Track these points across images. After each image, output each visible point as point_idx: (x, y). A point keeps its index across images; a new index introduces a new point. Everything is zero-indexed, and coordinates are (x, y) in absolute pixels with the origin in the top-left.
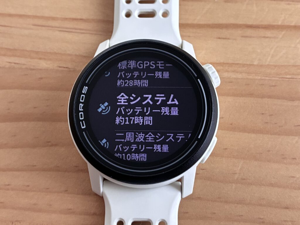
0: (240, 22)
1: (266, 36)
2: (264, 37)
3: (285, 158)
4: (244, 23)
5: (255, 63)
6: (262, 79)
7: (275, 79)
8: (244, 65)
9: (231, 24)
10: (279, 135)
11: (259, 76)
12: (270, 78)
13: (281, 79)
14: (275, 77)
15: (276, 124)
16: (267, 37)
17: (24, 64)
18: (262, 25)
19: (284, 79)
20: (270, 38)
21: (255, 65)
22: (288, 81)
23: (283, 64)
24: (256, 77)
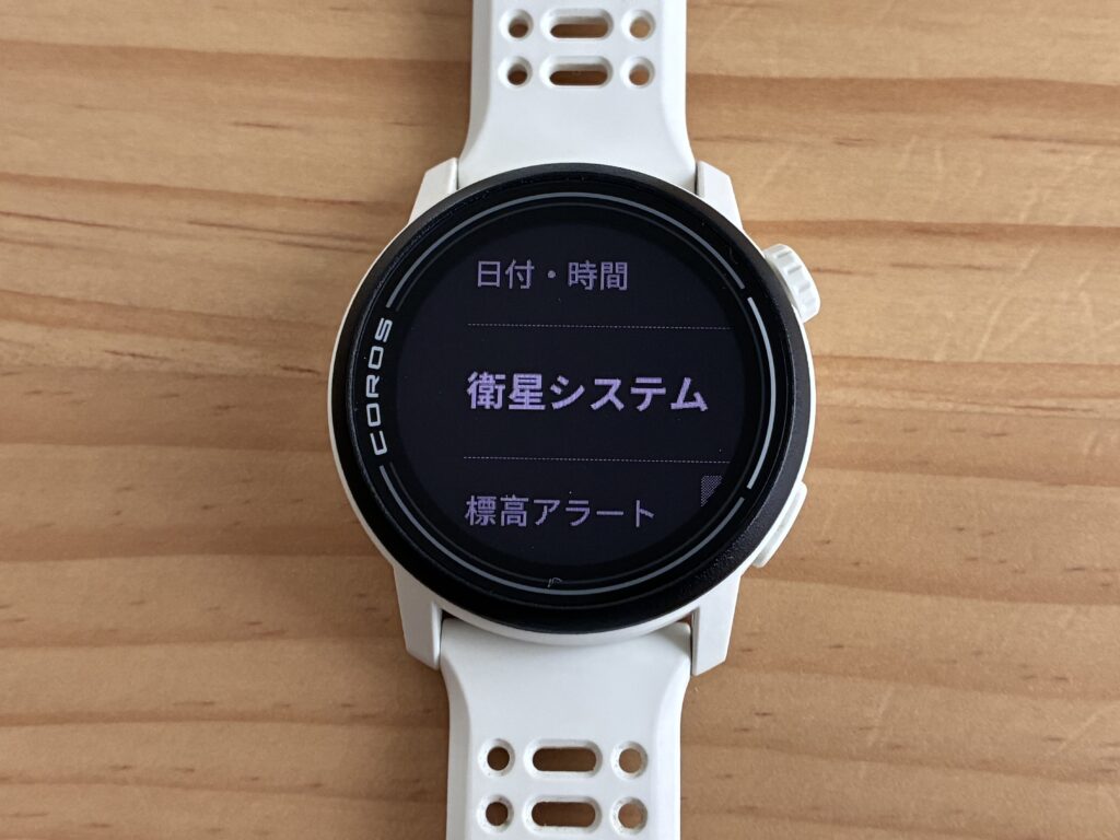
0: (888, 214)
1: (977, 263)
2: (970, 267)
3: (1032, 677)
4: (903, 219)
5: (937, 358)
6: (961, 412)
7: (1002, 410)
8: (898, 364)
9: (858, 221)
10: (1012, 599)
11: (948, 401)
12: (986, 409)
13: (1022, 412)
14: (1001, 406)
15: (1002, 562)
16: (979, 268)
17: (165, 359)
18: (963, 225)
19: (1033, 412)
20: (989, 269)
21: (939, 363)
22: (1046, 417)
23: (1029, 361)
24: (940, 406)
